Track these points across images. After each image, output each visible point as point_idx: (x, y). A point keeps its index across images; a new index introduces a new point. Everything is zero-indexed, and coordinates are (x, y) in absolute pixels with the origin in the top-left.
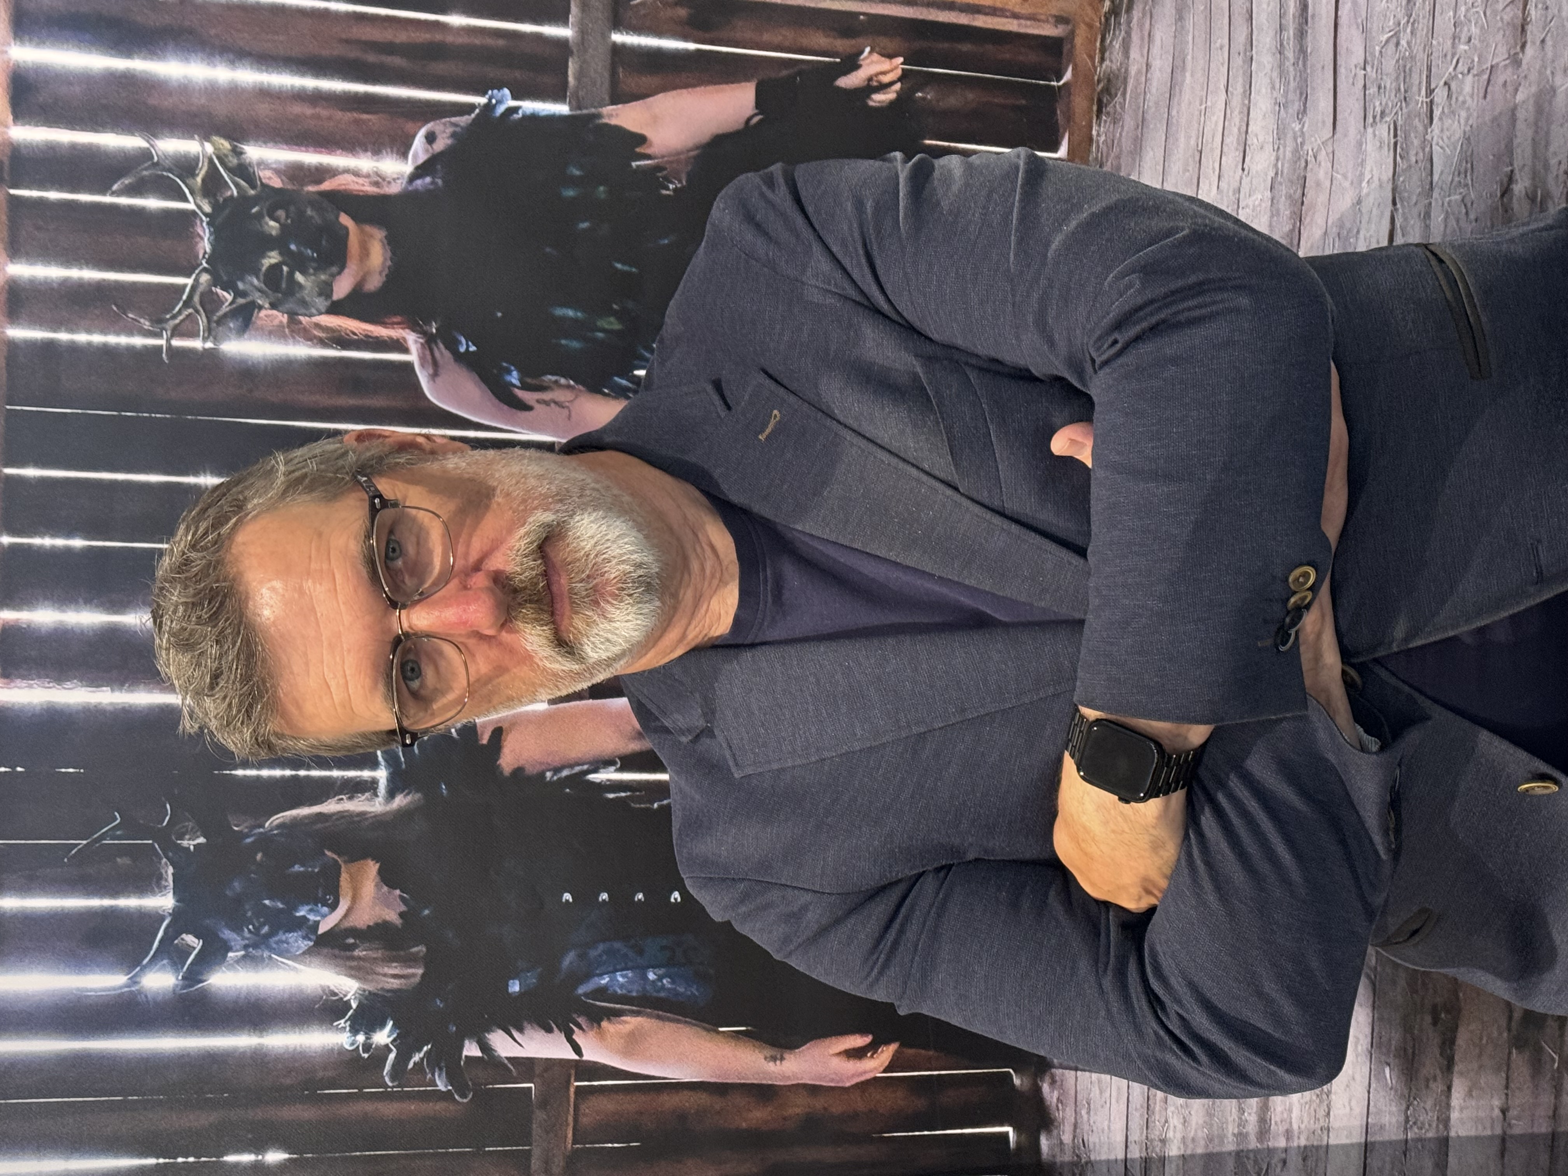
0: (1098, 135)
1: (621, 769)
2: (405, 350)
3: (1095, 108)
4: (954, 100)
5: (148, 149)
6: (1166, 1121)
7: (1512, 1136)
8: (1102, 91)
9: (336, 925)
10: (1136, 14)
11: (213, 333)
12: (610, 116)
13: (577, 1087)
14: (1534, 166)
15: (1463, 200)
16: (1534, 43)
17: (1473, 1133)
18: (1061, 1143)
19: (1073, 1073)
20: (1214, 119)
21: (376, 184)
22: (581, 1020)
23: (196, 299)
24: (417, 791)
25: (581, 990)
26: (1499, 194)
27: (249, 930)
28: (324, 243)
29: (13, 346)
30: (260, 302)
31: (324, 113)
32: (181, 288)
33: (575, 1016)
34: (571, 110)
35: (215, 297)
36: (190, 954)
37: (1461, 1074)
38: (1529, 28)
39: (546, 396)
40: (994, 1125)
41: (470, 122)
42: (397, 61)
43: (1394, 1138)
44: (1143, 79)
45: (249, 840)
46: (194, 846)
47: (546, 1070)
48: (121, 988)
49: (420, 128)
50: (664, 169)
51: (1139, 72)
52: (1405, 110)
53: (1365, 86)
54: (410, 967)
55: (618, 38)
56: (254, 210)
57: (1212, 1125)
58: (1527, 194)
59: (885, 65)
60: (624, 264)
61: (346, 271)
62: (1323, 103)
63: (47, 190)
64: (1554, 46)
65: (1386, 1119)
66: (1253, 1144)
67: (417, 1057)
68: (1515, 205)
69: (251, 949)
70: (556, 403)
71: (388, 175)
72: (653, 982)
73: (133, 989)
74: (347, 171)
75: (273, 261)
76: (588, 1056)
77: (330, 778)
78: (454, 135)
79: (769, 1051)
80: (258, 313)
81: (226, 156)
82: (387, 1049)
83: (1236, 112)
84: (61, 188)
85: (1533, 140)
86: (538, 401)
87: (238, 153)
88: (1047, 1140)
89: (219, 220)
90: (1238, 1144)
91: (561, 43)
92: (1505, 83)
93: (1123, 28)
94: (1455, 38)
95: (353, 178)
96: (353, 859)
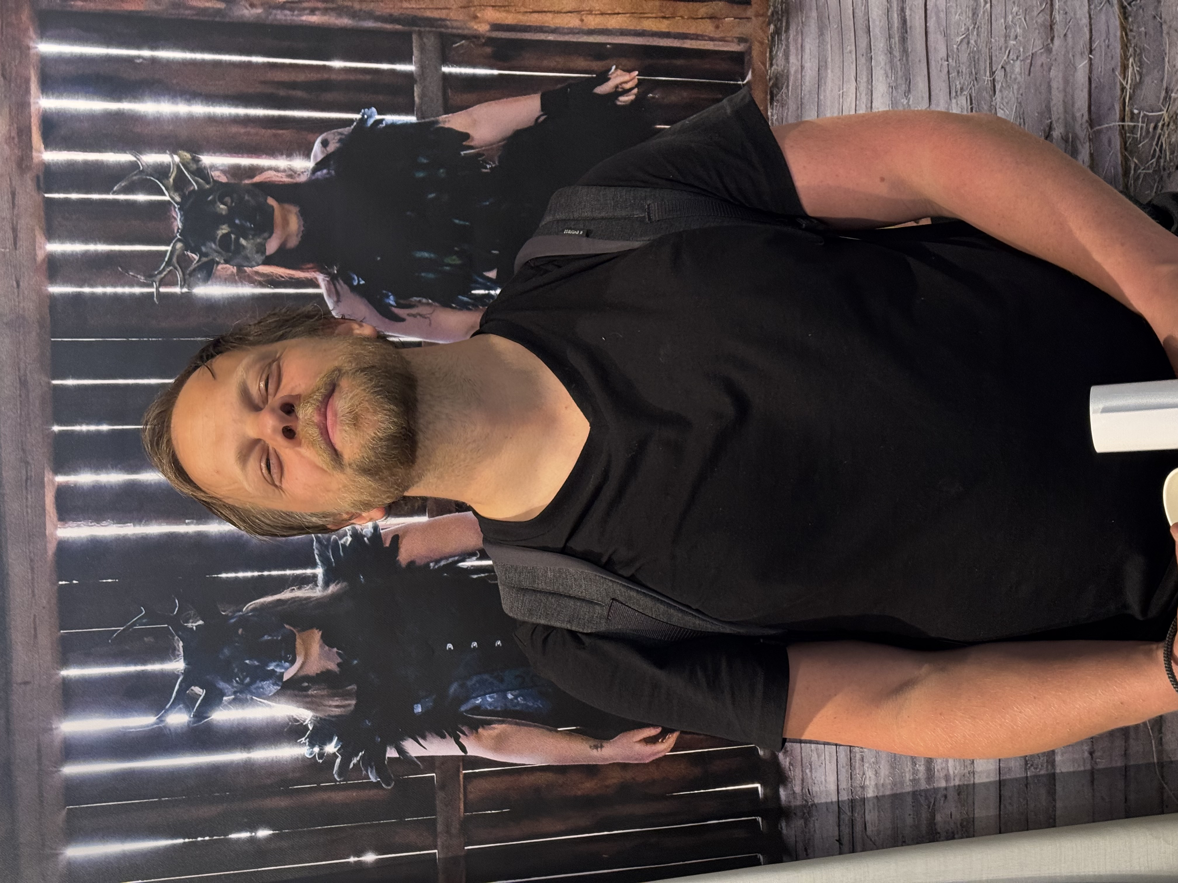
0: (772, 115)
1: (479, 558)
2: (317, 286)
3: (769, 97)
4: (674, 98)
6: (864, 774)
7: (1098, 770)
8: (772, 86)
9: (295, 674)
10: (792, 33)
11: (187, 282)
12: (445, 122)
13: (465, 774)
14: (1065, 119)
16: (1059, 37)
17: (1071, 770)
18: (794, 793)
19: (798, 745)
20: (849, 100)
21: (290, 176)
22: (464, 729)
23: (174, 260)
24: (344, 581)
25: (463, 708)
27: (236, 681)
28: (258, 217)
29: (54, 299)
30: (217, 259)
31: (253, 131)
33: (460, 726)
34: (418, 119)
35: (187, 258)
36: (198, 699)
38: (1056, 27)
39: (414, 311)
40: (747, 783)
41: (351, 131)
42: (299, 94)
43: (1018, 776)
44: (800, 76)
45: (233, 621)
46: (196, 626)
47: (443, 764)
48: (152, 725)
49: (317, 138)
50: (483, 155)
51: (796, 72)
52: (976, 86)
53: (948, 72)
54: (347, 700)
55: (446, 69)
56: (210, 198)
57: (895, 774)
58: (1062, 137)
59: (626, 77)
60: (460, 220)
61: (274, 235)
62: (921, 84)
63: (69, 193)
64: (1073, 38)
65: (1012, 763)
66: (923, 785)
67: (355, 761)
69: (238, 694)
70: (421, 315)
71: (298, 170)
72: (511, 700)
73: (161, 725)
74: (270, 168)
75: (224, 231)
76: (469, 753)
77: (285, 575)
78: (340, 141)
79: (592, 742)
80: (217, 267)
81: (189, 163)
82: (334, 756)
83: (863, 95)
84: (79, 192)
85: (1064, 101)
86: (408, 315)
87: (197, 161)
88: (784, 791)
89: (187, 206)
90: (914, 786)
91: (408, 75)
92: (1042, 65)
93: (784, 43)
94: (1006, 37)
95: (275, 173)
96: (303, 630)
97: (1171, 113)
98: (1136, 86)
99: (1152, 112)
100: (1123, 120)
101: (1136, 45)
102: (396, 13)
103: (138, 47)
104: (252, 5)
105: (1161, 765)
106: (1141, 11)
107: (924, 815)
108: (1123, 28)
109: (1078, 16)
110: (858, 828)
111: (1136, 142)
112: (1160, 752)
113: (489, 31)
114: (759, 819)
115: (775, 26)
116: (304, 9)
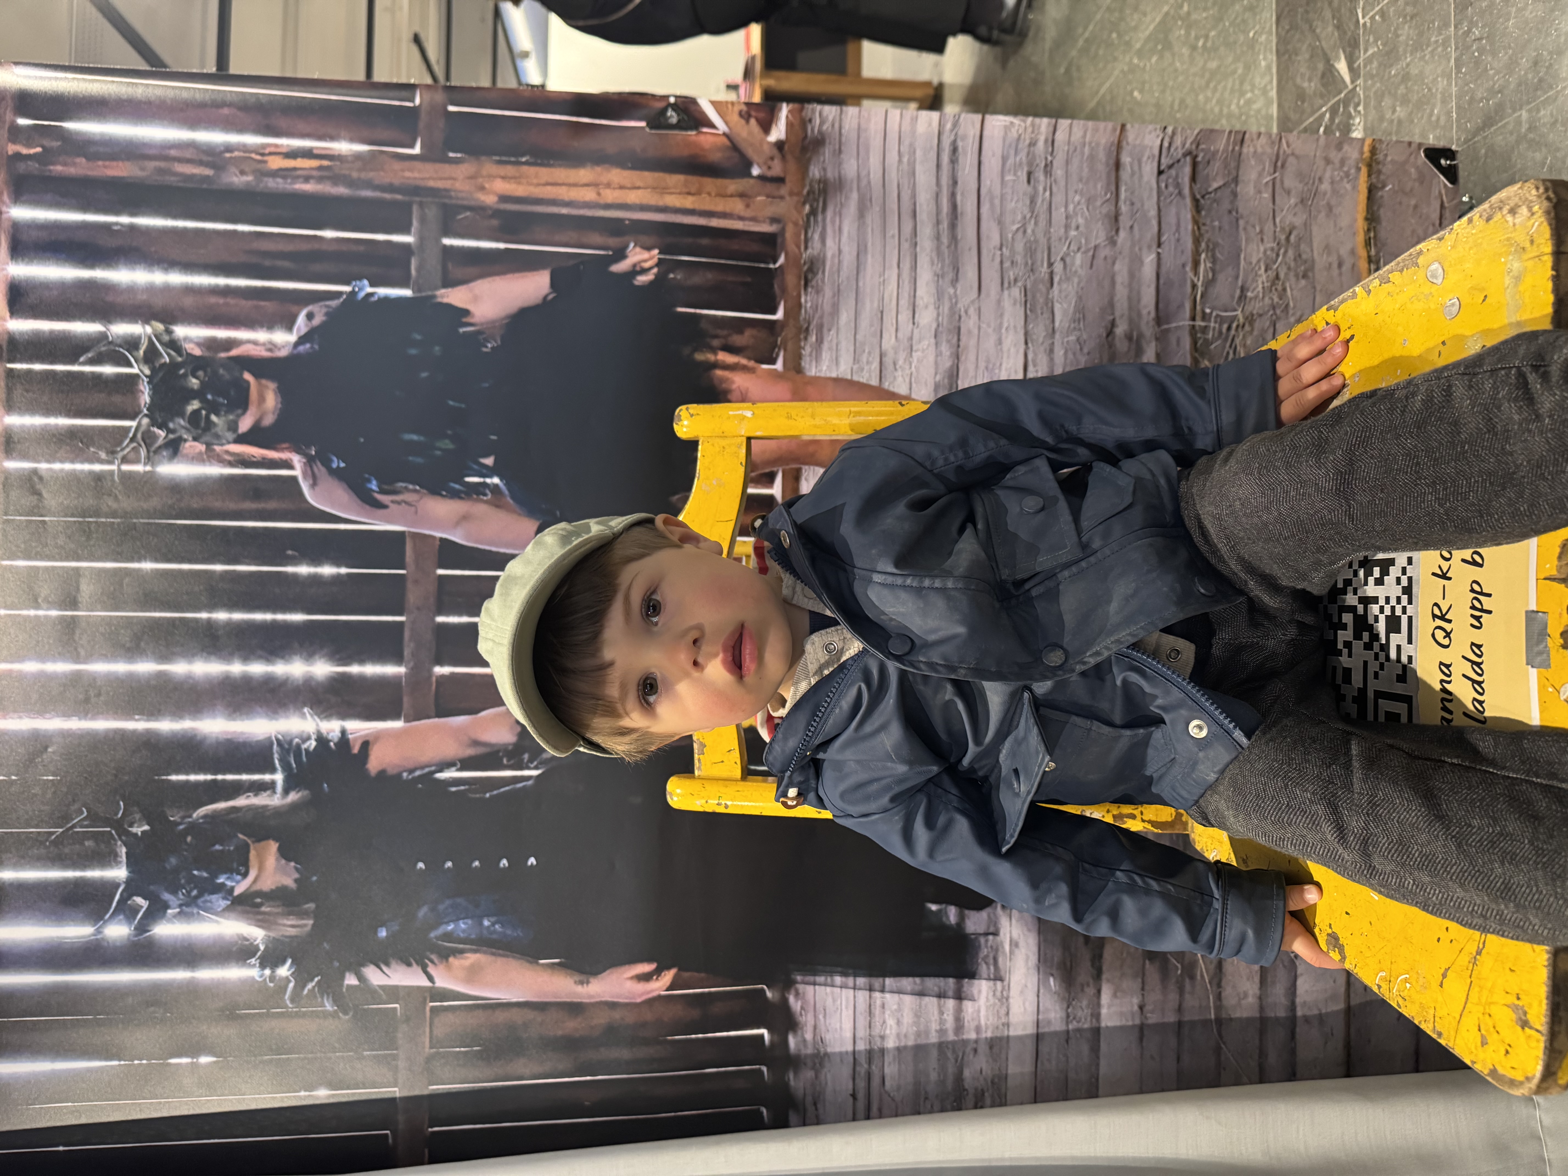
0: (806, 302)
1: (461, 769)
3: (802, 282)
4: (698, 279)
6: (884, 1022)
7: (1149, 1026)
8: (807, 270)
9: (247, 889)
10: (829, 214)
11: (151, 460)
12: (442, 296)
13: (432, 1007)
14: (1130, 316)
15: (1078, 340)
16: (1125, 229)
17: (1119, 1024)
18: (805, 1041)
19: (812, 987)
20: (891, 287)
22: (433, 957)
23: (139, 436)
24: (306, 789)
25: (432, 935)
26: (1104, 335)
27: (183, 893)
28: (232, 393)
29: (8, 474)
30: (185, 436)
31: (231, 301)
32: (127, 429)
33: (428, 953)
36: (140, 911)
37: (1108, 981)
38: (1121, 218)
39: (398, 498)
40: (752, 1028)
41: (339, 304)
42: (286, 264)
43: (1058, 1029)
44: (837, 262)
45: (181, 827)
46: (141, 832)
47: (407, 994)
48: (89, 936)
49: (303, 309)
50: (484, 333)
51: (833, 256)
52: (1032, 278)
53: (1001, 261)
54: (304, 919)
55: (447, 241)
56: (182, 371)
57: (919, 1022)
58: (1126, 335)
59: (646, 255)
60: (455, 401)
61: (249, 413)
62: (970, 272)
63: (33, 363)
64: (1140, 230)
65: (1052, 1015)
66: (951, 1037)
67: (310, 986)
68: (1118, 343)
69: (184, 908)
70: (406, 502)
71: (278, 344)
72: (488, 927)
73: (99, 937)
74: (249, 342)
75: (195, 407)
76: (440, 985)
77: (241, 780)
78: (327, 314)
79: (578, 977)
80: (184, 445)
81: (161, 335)
82: (288, 981)
83: (906, 280)
84: (42, 362)
85: (1129, 297)
86: (392, 502)
87: (169, 332)
88: (794, 1038)
89: (156, 380)
90: (940, 1037)
91: (406, 247)
92: (1105, 258)
93: (820, 224)
94: (1067, 227)
95: (253, 347)
96: (259, 839)
97: (1247, 313)
98: (1209, 283)
99: (1226, 311)
100: (1193, 318)
101: (1209, 240)
102: (396, 182)
103: (117, 213)
104: (242, 173)
105: (1219, 1021)
106: (1215, 205)
107: (951, 1069)
108: (1196, 222)
109: (1146, 207)
110: (876, 1082)
111: (1207, 343)
112: (1219, 1008)
113: (498, 202)
114: (764, 1069)
115: (811, 206)
116: (298, 177)
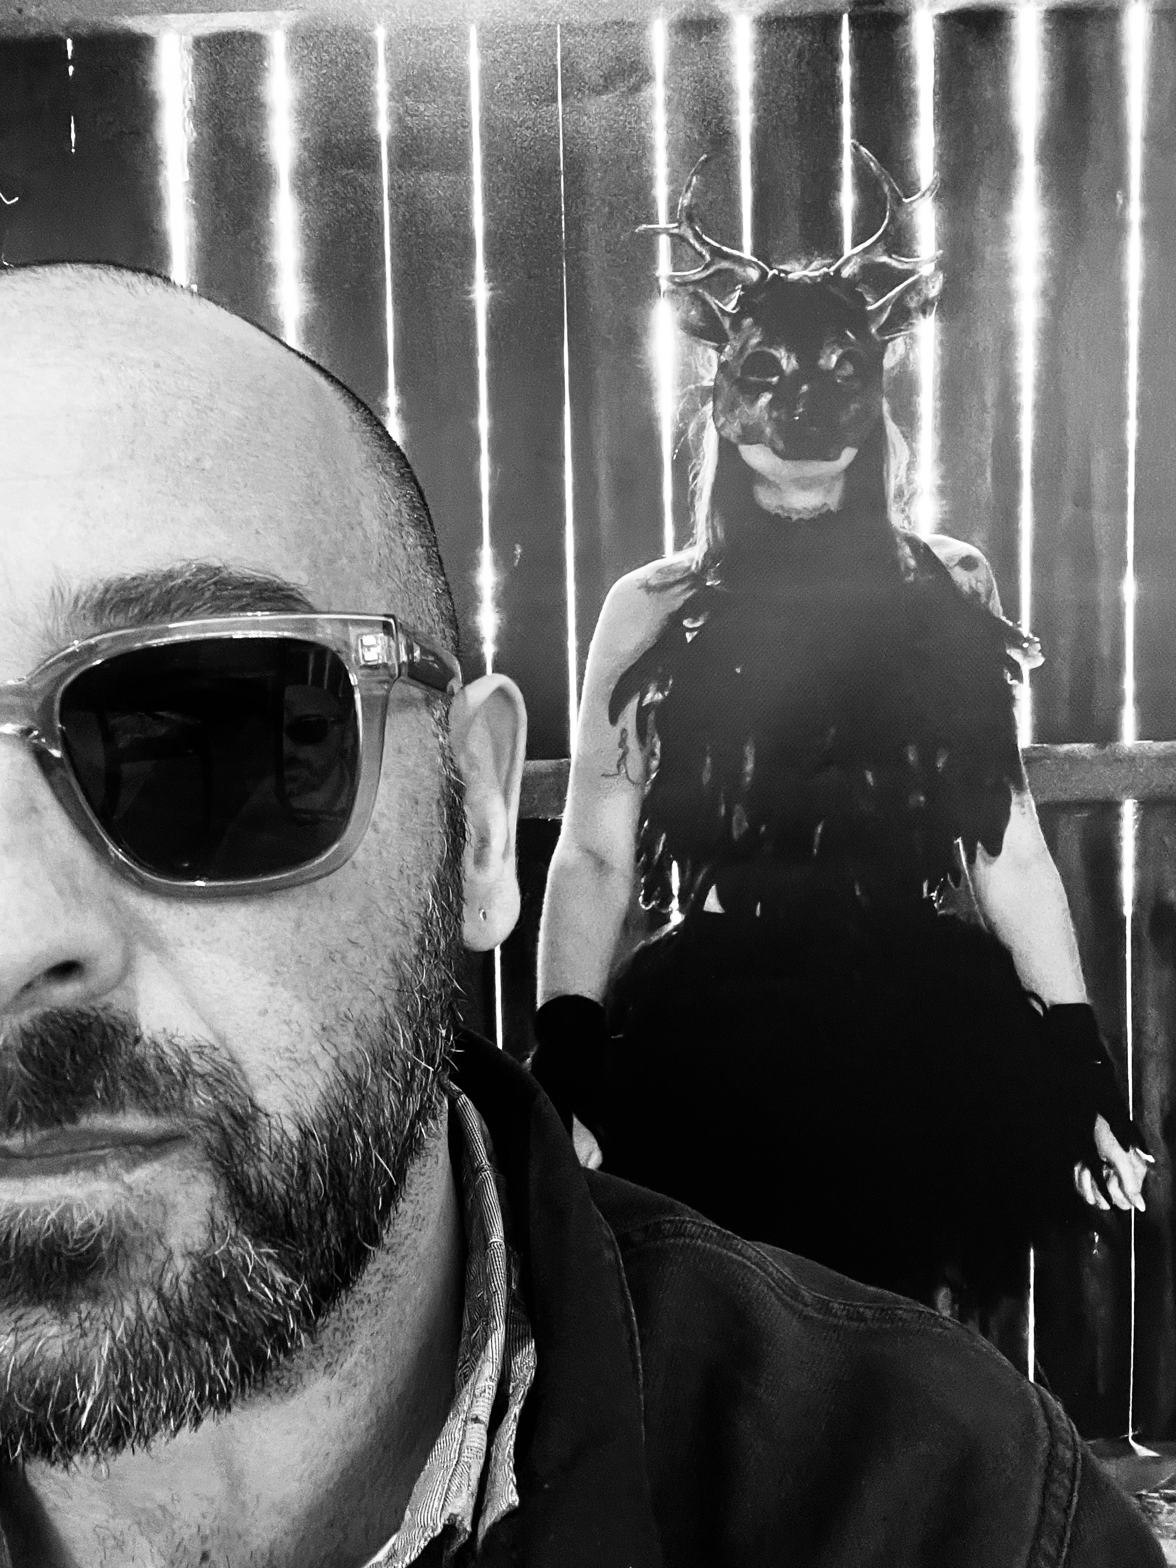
2: (678, 547)
4: (1094, 1288)
5: (919, 190)
11: (680, 289)
21: (900, 494)
23: (725, 265)
28: (815, 429)
29: (640, 29)
30: (727, 349)
31: (989, 420)
39: (632, 742)
41: (996, 614)
42: (1067, 513)
49: (979, 548)
50: (957, 884)
55: (1129, 808)
56: (850, 334)
59: (1133, 1186)
60: (822, 836)
63: (852, 62)
70: (624, 755)
71: (912, 509)
74: (913, 453)
75: (784, 362)
78: (976, 594)
80: (711, 347)
81: (919, 293)
84: (856, 81)
86: (624, 731)
87: (924, 309)
89: (833, 290)
91: (1113, 732)
95: (905, 462)
103: (1146, 198)
